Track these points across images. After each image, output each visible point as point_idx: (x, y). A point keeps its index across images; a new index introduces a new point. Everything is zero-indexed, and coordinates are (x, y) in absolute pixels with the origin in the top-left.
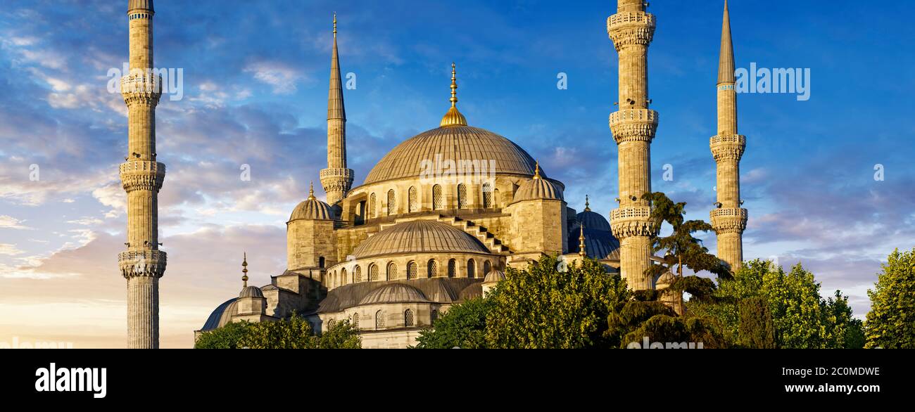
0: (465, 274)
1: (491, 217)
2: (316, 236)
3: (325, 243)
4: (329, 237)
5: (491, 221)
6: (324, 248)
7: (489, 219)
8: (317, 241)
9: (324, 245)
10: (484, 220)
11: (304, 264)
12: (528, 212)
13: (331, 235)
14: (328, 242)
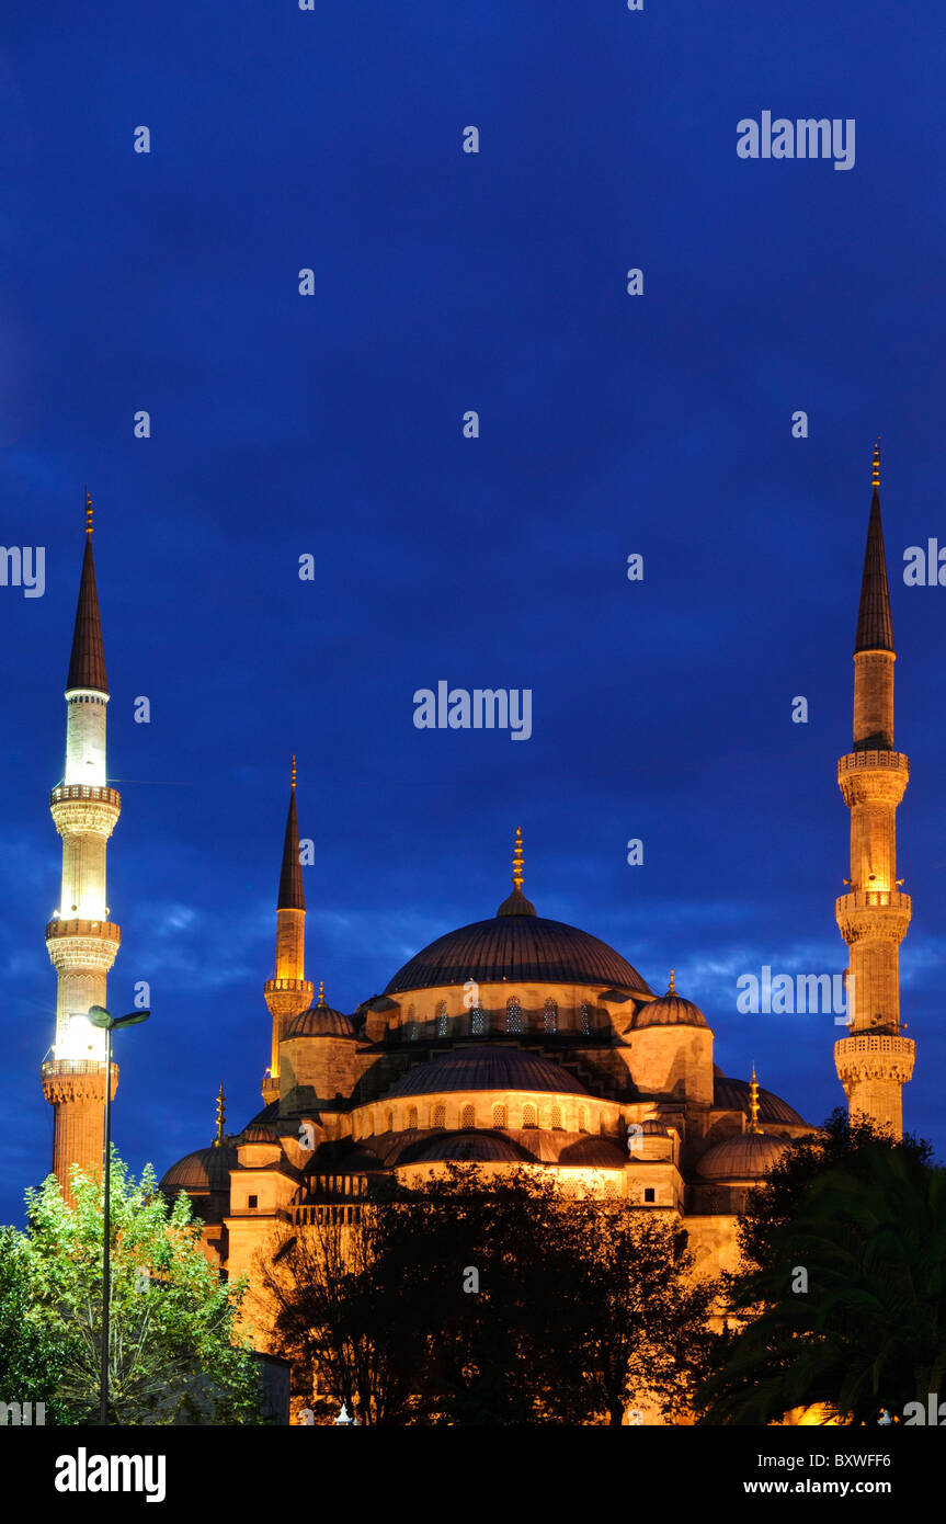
0: (575, 1127)
1: (599, 1049)
2: (331, 1060)
3: (343, 1072)
4: (349, 1064)
5: (599, 1054)
6: (342, 1079)
7: (596, 1052)
8: (333, 1067)
9: (342, 1075)
10: (589, 1052)
11: (309, 1104)
12: (662, 1043)
13: (352, 1061)
14: (347, 1071)
